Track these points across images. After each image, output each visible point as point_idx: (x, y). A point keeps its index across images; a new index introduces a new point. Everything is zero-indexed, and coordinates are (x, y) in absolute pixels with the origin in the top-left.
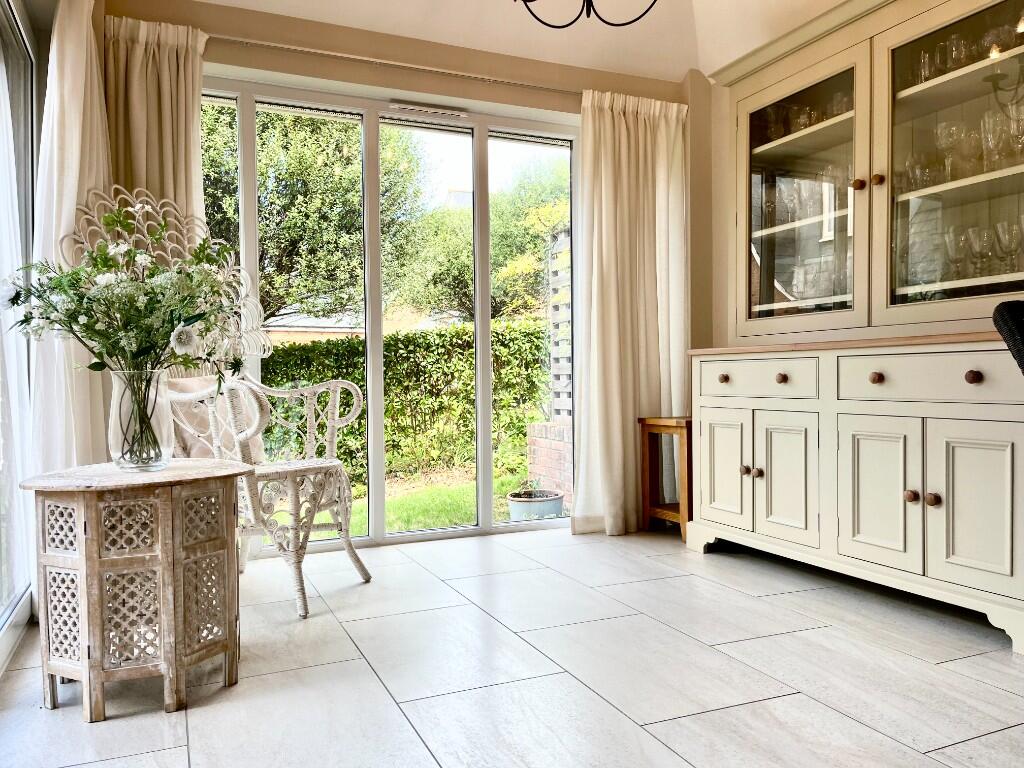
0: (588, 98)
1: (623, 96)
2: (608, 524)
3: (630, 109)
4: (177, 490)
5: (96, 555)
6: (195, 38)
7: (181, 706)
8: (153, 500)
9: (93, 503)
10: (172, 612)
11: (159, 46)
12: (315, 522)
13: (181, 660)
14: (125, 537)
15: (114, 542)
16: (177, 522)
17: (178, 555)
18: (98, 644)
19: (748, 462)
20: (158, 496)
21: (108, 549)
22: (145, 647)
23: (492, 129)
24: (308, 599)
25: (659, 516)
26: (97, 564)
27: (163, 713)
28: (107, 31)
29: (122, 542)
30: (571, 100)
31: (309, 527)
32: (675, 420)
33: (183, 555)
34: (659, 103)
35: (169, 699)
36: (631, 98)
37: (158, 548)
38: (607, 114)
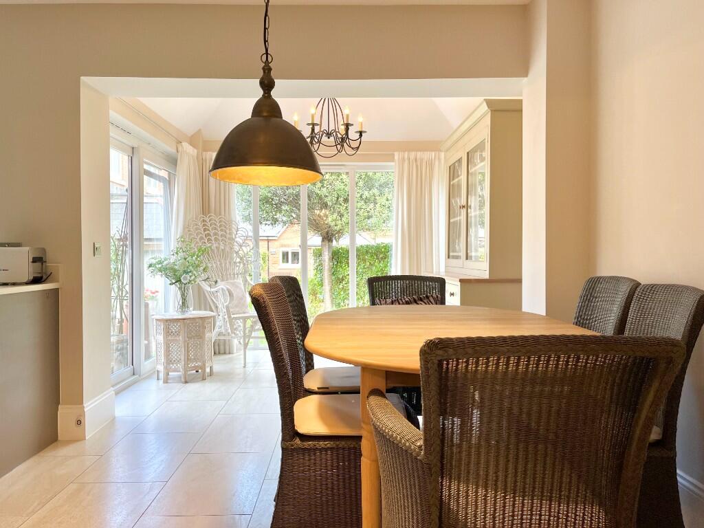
0: (397, 155)
1: (414, 153)
4: (186, 321)
5: (165, 337)
7: (186, 382)
15: (170, 335)
16: (186, 330)
17: (186, 339)
20: (181, 322)
21: (168, 336)
23: (357, 171)
26: (166, 339)
30: (389, 157)
33: (188, 340)
34: (433, 153)
35: (183, 380)
36: (419, 153)
37: (180, 337)
38: (407, 162)
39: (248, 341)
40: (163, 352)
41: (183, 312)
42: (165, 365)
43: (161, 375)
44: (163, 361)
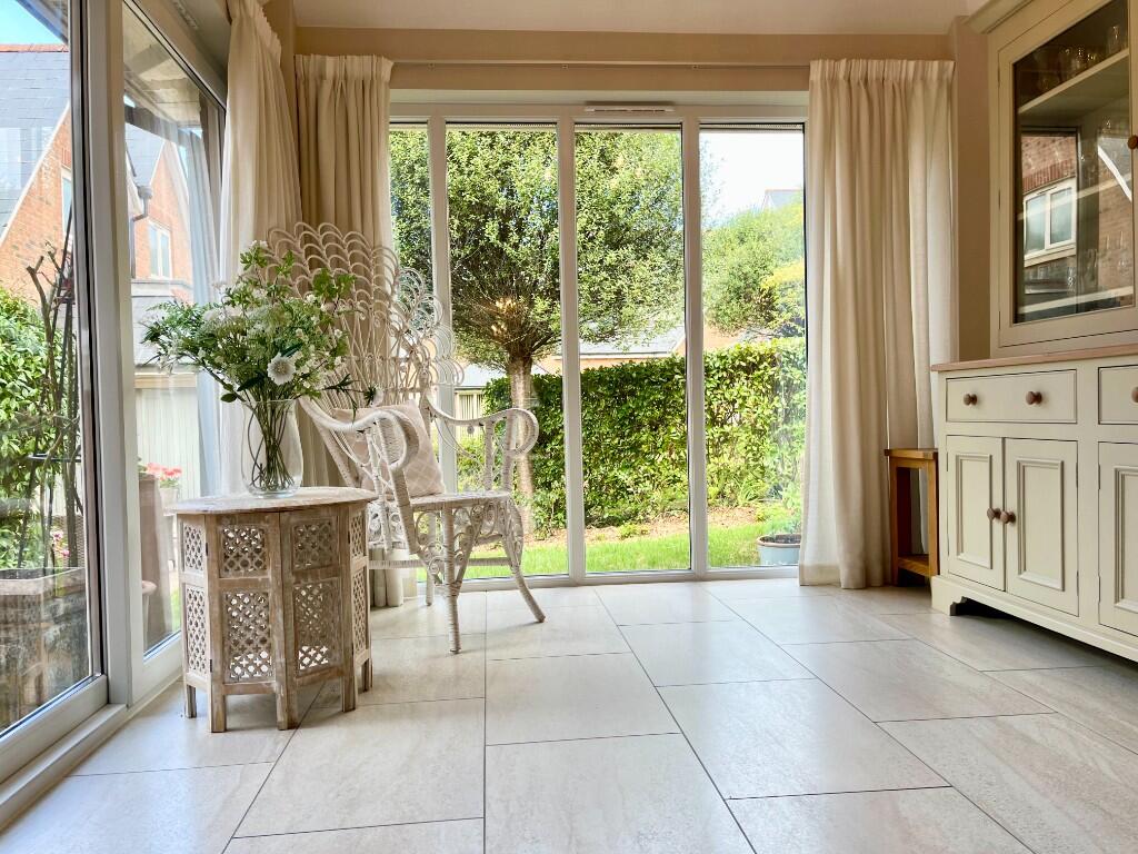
0: (817, 71)
1: (862, 63)
2: (843, 575)
3: (873, 75)
4: (284, 516)
5: (216, 575)
6: (379, 66)
7: (293, 725)
8: (263, 525)
9: (213, 526)
10: (282, 634)
11: (346, 79)
12: (472, 556)
13: (292, 680)
14: (241, 559)
15: (232, 564)
16: (286, 547)
17: (287, 579)
18: (219, 658)
19: (998, 504)
20: (268, 522)
21: (227, 570)
22: (261, 665)
23: (703, 121)
24: (461, 637)
25: (907, 568)
26: (217, 582)
27: (276, 730)
28: (298, 70)
29: (238, 564)
30: (796, 76)
31: (465, 561)
32: (921, 452)
33: (293, 579)
34: (912, 63)
35: (281, 718)
36: (875, 62)
37: (269, 571)
38: (843, 86)
39: (462, 572)
40: (207, 625)
41: (271, 489)
42: (218, 668)
43: (204, 700)
44: (208, 656)
